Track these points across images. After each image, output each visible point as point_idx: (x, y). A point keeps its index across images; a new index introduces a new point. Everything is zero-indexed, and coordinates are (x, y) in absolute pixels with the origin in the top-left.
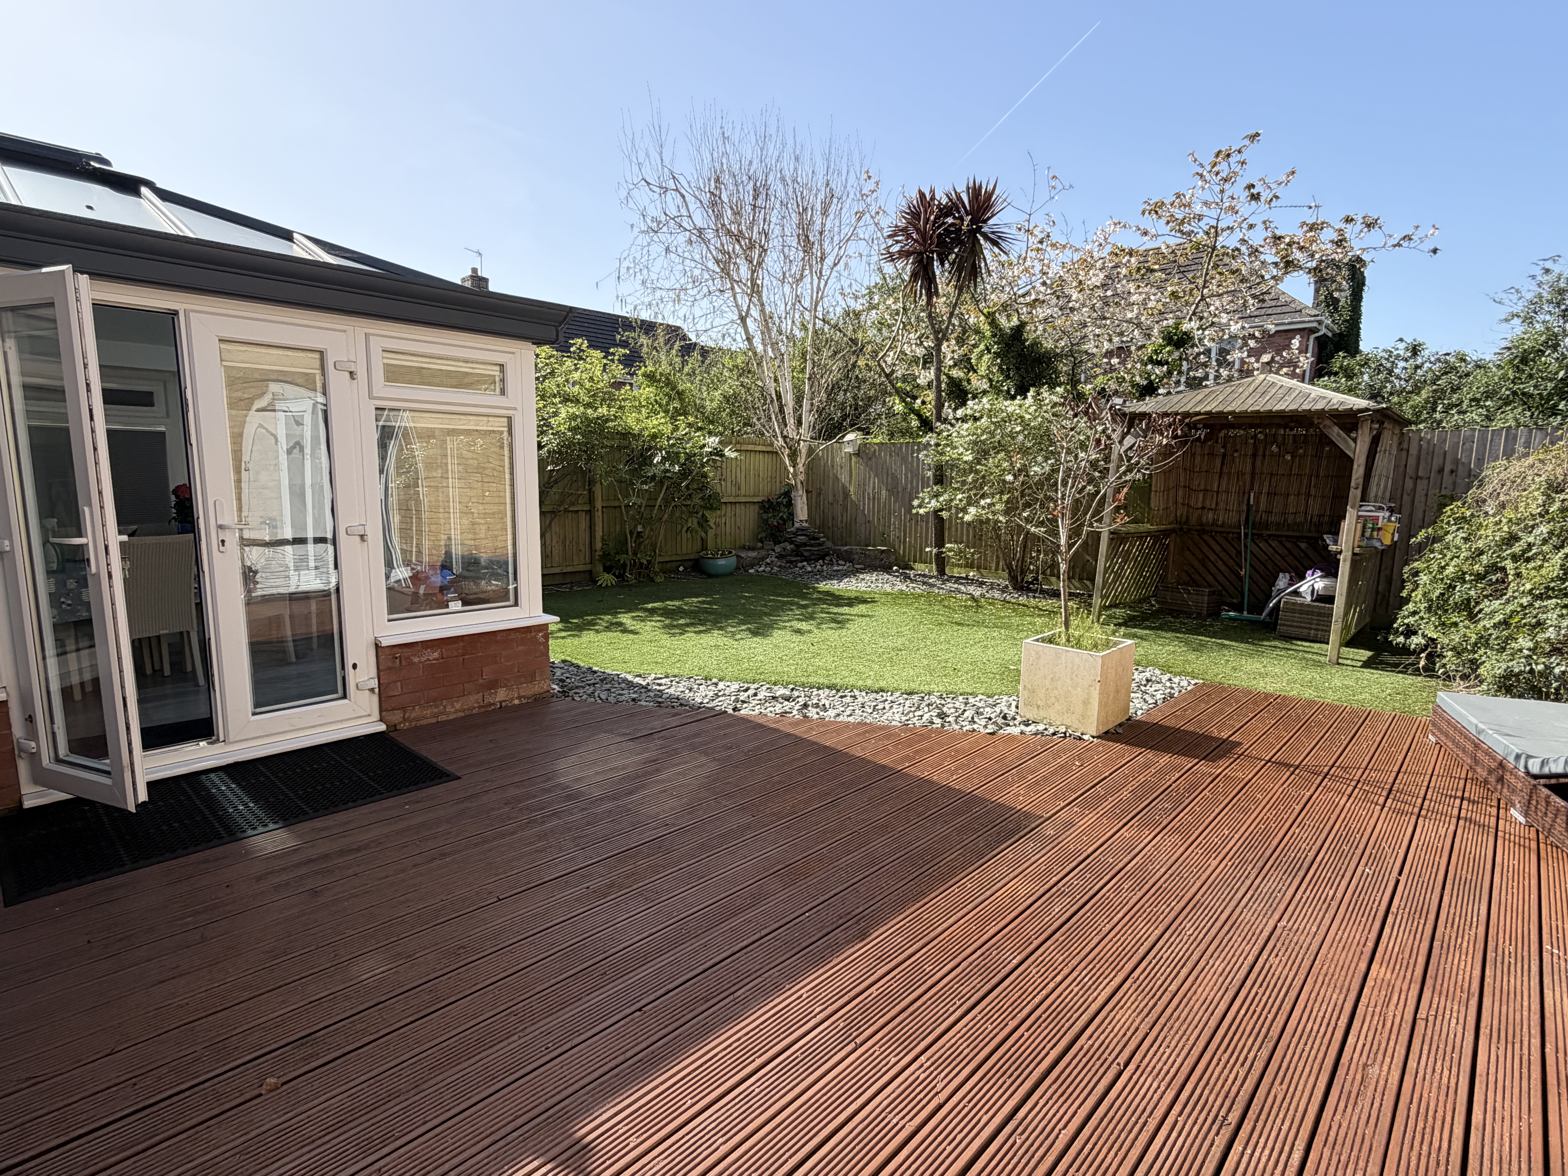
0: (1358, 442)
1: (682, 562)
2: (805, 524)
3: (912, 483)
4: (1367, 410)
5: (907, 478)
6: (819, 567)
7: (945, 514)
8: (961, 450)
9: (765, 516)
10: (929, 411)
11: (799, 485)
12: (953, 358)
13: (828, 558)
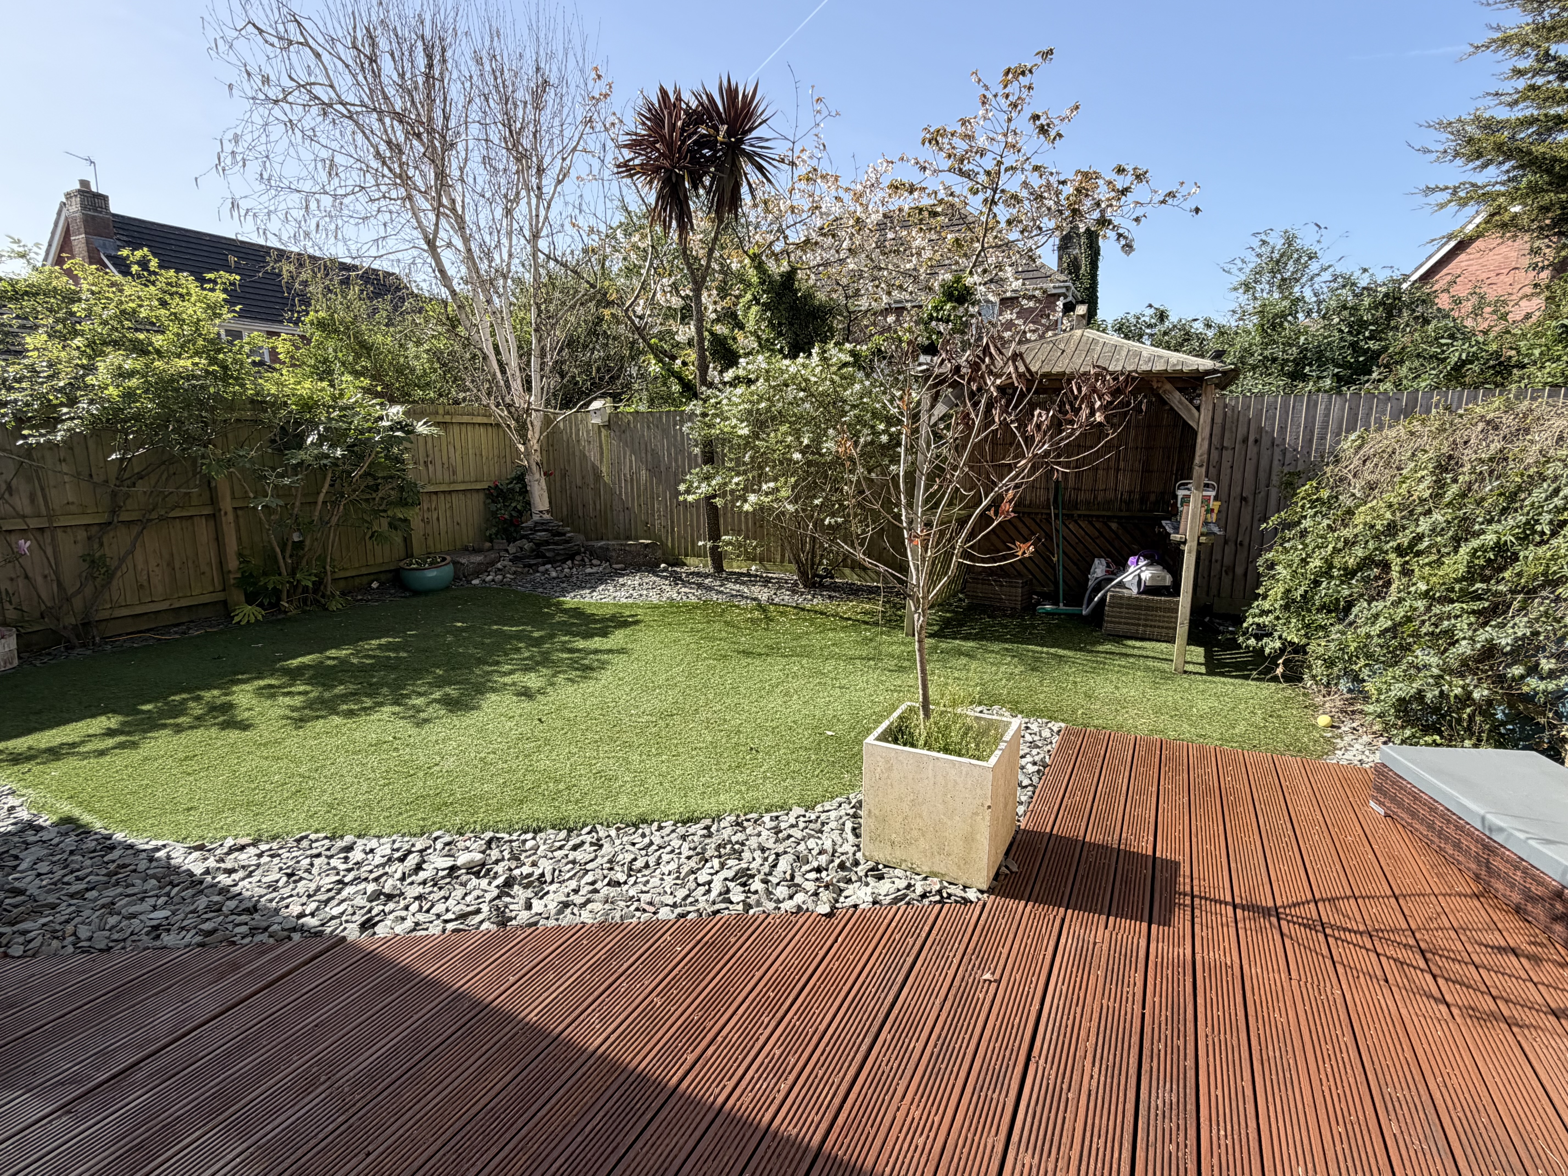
0: (1202, 410)
1: (376, 576)
2: (547, 516)
3: (676, 461)
4: (1215, 371)
5: (670, 454)
6: (567, 570)
7: (719, 502)
8: (734, 421)
9: (493, 507)
10: (691, 373)
11: (534, 467)
12: (715, 311)
13: (578, 558)
